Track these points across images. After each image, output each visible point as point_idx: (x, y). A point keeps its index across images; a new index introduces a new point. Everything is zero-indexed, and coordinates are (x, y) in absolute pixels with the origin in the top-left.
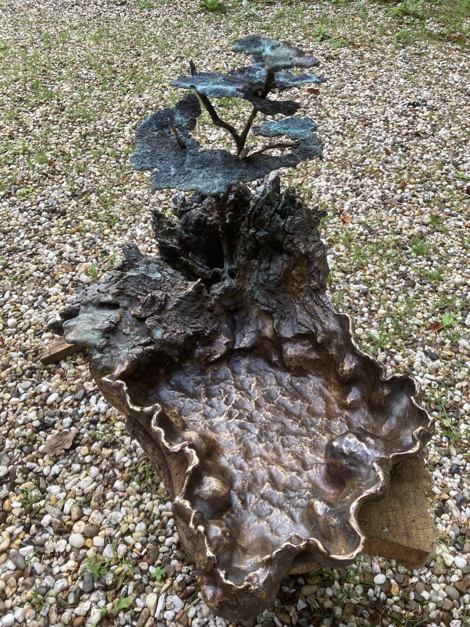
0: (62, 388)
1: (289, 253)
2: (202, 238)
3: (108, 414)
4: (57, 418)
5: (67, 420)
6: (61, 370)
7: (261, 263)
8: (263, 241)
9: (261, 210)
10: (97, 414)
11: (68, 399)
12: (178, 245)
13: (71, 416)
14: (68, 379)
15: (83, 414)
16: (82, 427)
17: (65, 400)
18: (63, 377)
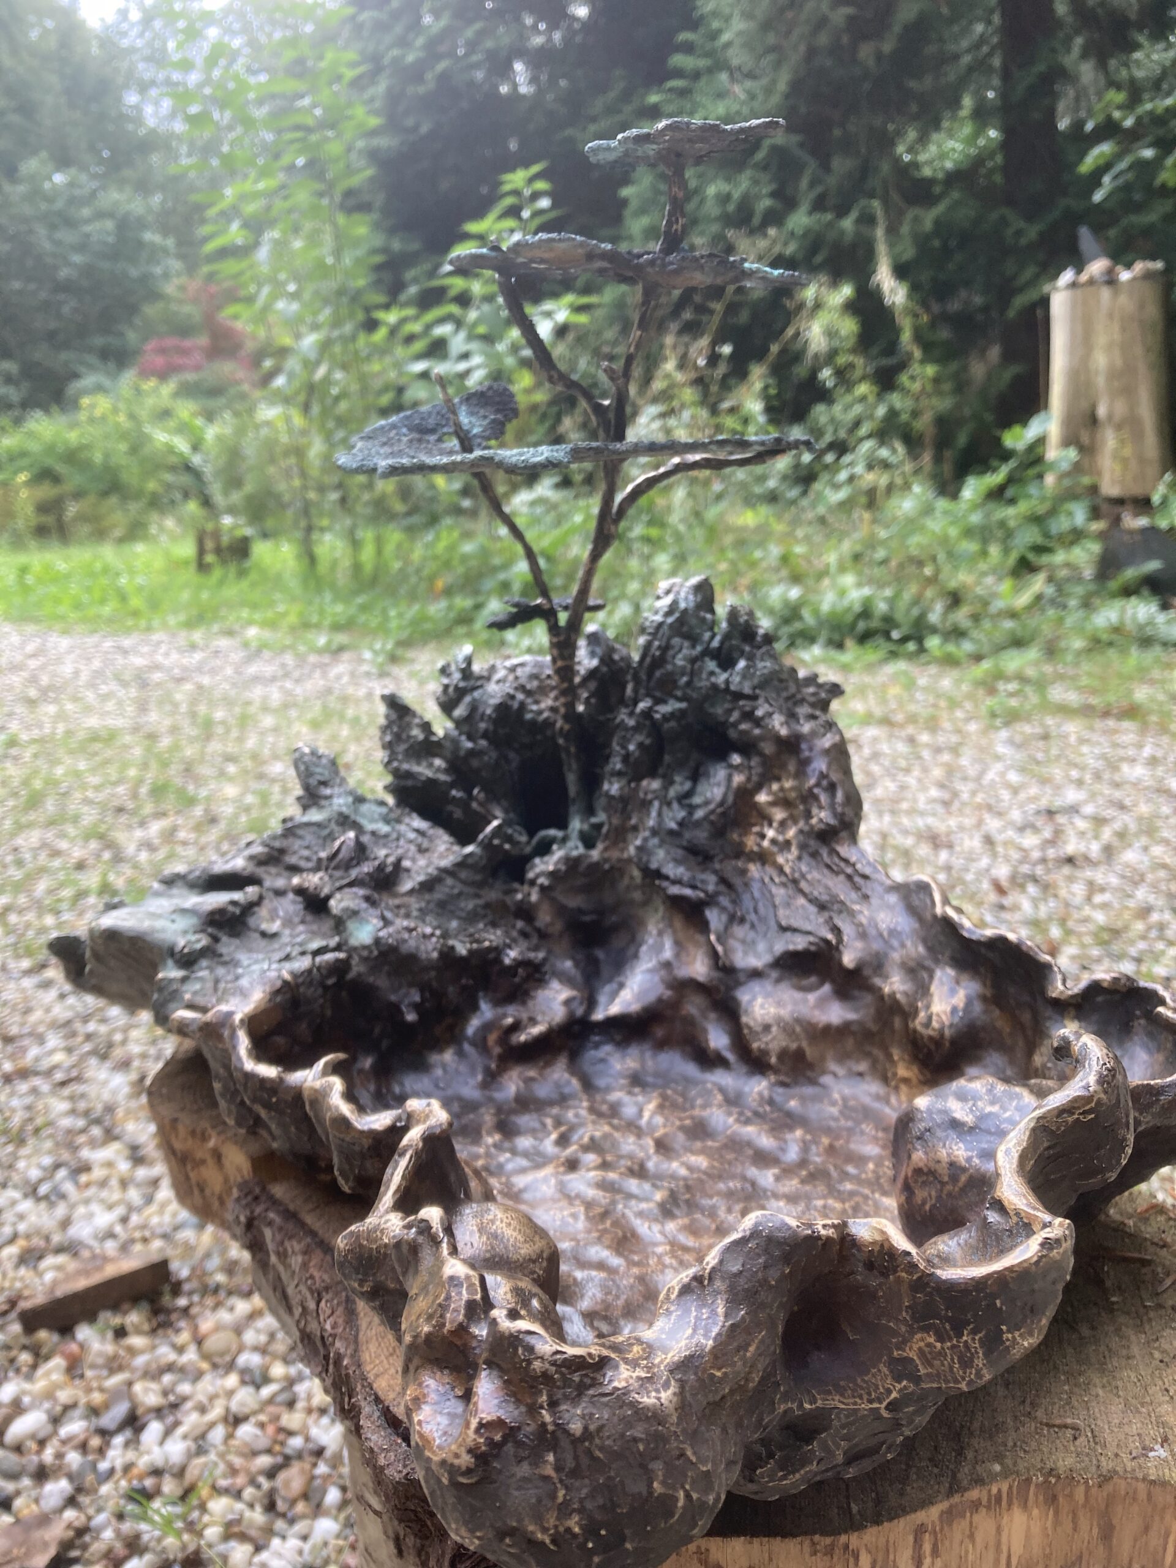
0: (64, 1396)
1: (747, 748)
2: (512, 755)
3: (191, 1474)
4: (26, 1482)
5: (57, 1488)
6: (74, 1347)
7: (669, 782)
8: (673, 724)
9: (665, 648)
10: (157, 1472)
11: (75, 1427)
12: (447, 771)
13: (70, 1477)
14: (89, 1374)
15: (112, 1471)
16: (99, 1510)
17: (65, 1431)
18: (74, 1369)
